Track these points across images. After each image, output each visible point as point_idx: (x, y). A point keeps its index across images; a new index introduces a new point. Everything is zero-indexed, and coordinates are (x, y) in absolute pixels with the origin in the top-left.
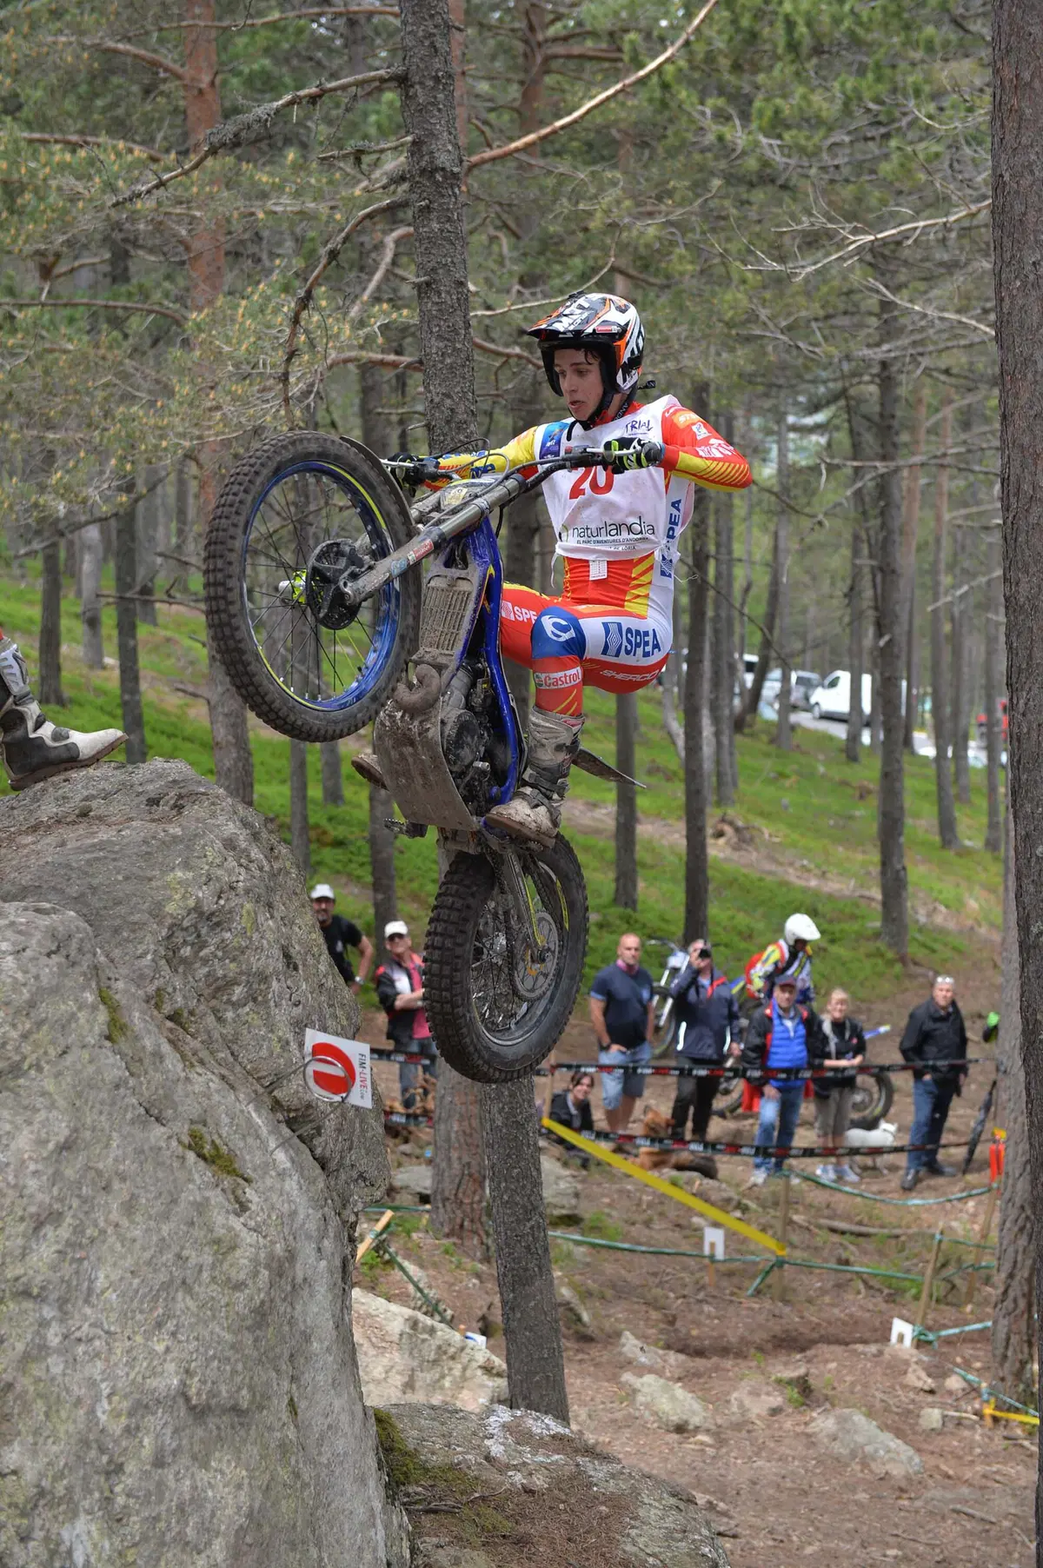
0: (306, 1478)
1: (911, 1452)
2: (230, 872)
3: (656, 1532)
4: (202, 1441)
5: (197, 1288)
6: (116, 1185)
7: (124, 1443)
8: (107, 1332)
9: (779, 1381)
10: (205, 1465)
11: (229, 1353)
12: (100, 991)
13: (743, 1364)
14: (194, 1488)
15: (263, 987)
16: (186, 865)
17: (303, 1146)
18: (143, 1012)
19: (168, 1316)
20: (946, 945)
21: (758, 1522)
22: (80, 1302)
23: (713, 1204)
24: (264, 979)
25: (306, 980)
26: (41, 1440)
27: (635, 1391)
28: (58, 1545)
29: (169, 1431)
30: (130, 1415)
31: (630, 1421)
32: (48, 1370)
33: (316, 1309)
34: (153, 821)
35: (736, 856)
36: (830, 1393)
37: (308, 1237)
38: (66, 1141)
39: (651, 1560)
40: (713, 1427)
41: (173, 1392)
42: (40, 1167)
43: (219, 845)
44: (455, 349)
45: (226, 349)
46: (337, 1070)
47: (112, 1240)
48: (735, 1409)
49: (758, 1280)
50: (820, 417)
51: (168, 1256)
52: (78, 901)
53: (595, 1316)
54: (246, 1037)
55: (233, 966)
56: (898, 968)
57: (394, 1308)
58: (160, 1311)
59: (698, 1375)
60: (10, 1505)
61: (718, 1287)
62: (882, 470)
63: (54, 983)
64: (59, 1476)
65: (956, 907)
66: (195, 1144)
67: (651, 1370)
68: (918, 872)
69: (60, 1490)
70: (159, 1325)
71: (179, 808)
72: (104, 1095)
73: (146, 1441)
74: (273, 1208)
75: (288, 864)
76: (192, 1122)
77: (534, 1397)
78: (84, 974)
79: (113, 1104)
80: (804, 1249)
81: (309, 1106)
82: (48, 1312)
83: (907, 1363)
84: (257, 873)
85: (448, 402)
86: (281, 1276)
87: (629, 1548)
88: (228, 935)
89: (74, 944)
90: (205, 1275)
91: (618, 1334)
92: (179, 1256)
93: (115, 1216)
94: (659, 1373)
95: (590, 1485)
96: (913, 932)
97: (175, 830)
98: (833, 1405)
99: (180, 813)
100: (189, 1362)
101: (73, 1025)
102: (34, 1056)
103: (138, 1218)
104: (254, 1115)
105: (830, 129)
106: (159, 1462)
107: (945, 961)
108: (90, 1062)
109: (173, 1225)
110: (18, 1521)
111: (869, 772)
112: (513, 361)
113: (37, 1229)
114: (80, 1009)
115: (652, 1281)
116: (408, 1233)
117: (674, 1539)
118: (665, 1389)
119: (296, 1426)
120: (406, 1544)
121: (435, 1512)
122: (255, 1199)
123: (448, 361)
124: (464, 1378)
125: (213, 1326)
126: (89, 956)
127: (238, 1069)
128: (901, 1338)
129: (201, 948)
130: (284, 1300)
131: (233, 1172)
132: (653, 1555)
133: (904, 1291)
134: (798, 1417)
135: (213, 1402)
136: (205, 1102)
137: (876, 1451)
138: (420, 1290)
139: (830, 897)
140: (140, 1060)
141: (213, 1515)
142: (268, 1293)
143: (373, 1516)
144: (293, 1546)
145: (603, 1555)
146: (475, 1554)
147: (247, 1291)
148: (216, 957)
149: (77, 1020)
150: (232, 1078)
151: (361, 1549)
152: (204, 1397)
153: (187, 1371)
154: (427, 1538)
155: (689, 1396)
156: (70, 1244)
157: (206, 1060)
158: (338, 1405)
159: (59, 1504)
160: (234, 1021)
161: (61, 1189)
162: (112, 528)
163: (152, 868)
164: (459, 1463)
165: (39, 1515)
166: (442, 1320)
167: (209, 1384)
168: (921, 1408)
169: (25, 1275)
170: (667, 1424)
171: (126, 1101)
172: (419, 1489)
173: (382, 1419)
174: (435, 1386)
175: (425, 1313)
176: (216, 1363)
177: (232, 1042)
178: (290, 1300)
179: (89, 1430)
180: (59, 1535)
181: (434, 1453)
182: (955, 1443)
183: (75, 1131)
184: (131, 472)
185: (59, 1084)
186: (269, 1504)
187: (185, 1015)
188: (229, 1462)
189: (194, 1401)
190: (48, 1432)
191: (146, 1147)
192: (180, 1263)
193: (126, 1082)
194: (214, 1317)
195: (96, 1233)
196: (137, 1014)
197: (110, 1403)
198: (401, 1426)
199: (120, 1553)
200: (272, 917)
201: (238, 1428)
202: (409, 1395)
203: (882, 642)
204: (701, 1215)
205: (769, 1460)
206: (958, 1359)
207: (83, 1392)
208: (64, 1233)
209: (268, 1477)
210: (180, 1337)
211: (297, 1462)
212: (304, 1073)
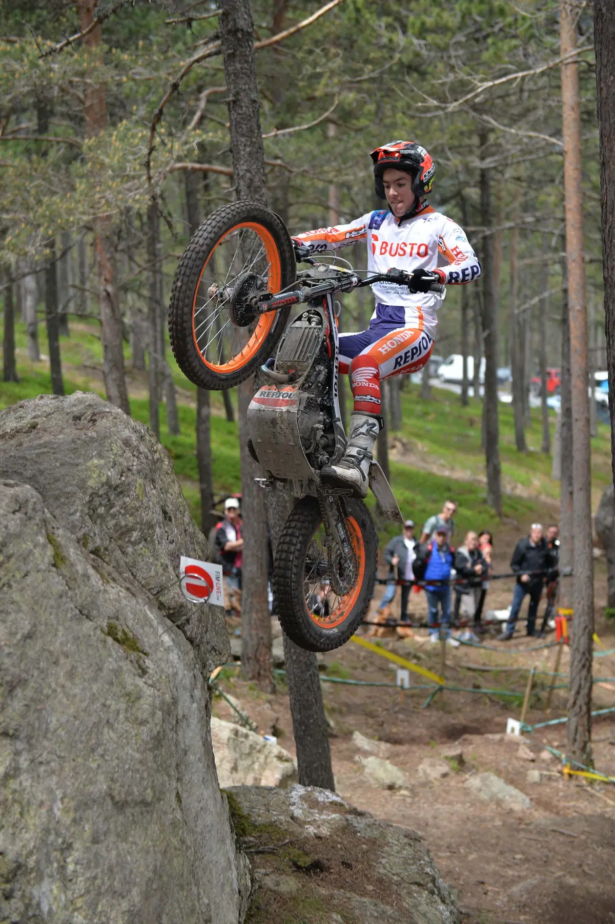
0: (189, 843)
1: (523, 795)
2: (127, 459)
3: (397, 860)
4: (122, 825)
5: (116, 725)
6: (62, 660)
7: (72, 830)
8: (59, 757)
9: (446, 758)
10: (125, 840)
11: (138, 766)
12: (48, 535)
13: (423, 748)
14: (119, 855)
15: (150, 532)
16: (100, 456)
17: (179, 632)
18: (76, 549)
19: (99, 744)
20: (523, 506)
22: (41, 738)
23: (401, 656)
24: (151, 526)
25: (177, 527)
26: (18, 830)
27: (364, 767)
28: (31, 900)
29: (101, 819)
30: (76, 810)
31: (361, 784)
32: (21, 783)
33: (190, 735)
34: (78, 429)
35: (402, 459)
36: (475, 763)
37: (185, 689)
38: (29, 633)
39: (395, 878)
40: (409, 786)
41: (103, 794)
42: (12, 650)
43: (120, 443)
44: (251, 142)
45: (107, 161)
46: (202, 583)
47: (61, 696)
48: (421, 774)
49: (429, 699)
51: (98, 705)
52: (32, 480)
53: (337, 723)
54: (141, 564)
55: (131, 519)
56: (497, 519)
57: (224, 723)
58: (93, 741)
59: (398, 755)
61: (405, 704)
63: (18, 530)
64: (31, 853)
65: (527, 484)
66: (111, 631)
67: (372, 754)
68: (505, 467)
69: (31, 863)
70: (93, 750)
71: (93, 421)
72: (52, 602)
73: (87, 827)
74: (162, 671)
75: (162, 455)
76: (109, 618)
77: (314, 776)
78: (37, 525)
79: (59, 607)
80: (453, 681)
81: (182, 606)
82: (20, 745)
83: (518, 744)
84: (144, 461)
85: (248, 175)
86: (169, 715)
87: (382, 871)
88: (127, 499)
89: (30, 506)
90: (121, 716)
91: (351, 733)
92: (104, 705)
93: (62, 680)
94: (377, 755)
95: (355, 832)
96: (505, 500)
97: (92, 434)
98: (477, 770)
99: (94, 424)
100: (113, 774)
101: (31, 558)
102: (6, 578)
103: (77, 681)
104: (148, 612)
105: (454, 34)
106: (95, 841)
107: (523, 514)
108: (43, 581)
109: (99, 685)
110: (3, 886)
111: (476, 411)
112: (277, 169)
113: (11, 691)
114: (35, 547)
115: (368, 701)
116: (228, 678)
117: (408, 864)
118: (382, 765)
119: (181, 810)
120: (248, 877)
121: (262, 852)
122: (152, 666)
123: (248, 149)
124: (266, 763)
125: (128, 749)
126: (40, 513)
127: (136, 584)
128: (513, 730)
129: (111, 508)
130: (172, 730)
131: (136, 649)
132: (397, 875)
133: (511, 703)
134: (459, 778)
135: (129, 799)
136: (117, 605)
137: (504, 796)
138: (237, 712)
139: (457, 481)
140: (75, 579)
141: (131, 872)
142: (162, 726)
143: (230, 862)
144: (182, 888)
145: (366, 876)
146: (288, 878)
147: (148, 726)
148: (120, 513)
149: (34, 554)
150: (133, 589)
151: (223, 884)
152: (123, 796)
153: (112, 780)
154: (259, 870)
155: (395, 768)
156: (33, 700)
157: (117, 578)
158: (207, 793)
159: (30, 873)
160: (133, 553)
161: (26, 664)
162: (43, 277)
163: (78, 458)
164: (275, 821)
165: (18, 881)
166: (251, 729)
167: (126, 787)
168: (527, 770)
169: (4, 721)
170: (383, 785)
171: (67, 606)
172: (252, 839)
173: (230, 797)
174: (249, 768)
175: (241, 725)
176: (130, 773)
177: (132, 567)
178: (175, 729)
179: (49, 822)
180: (31, 893)
181: (260, 816)
182: (548, 790)
183: (35, 626)
184: (53, 235)
185: (23, 596)
186: (166, 862)
187: (102, 550)
188: (140, 837)
189: (117, 798)
190: (22, 826)
191: (81, 635)
192: (105, 709)
193: (67, 594)
194: (128, 743)
195: (50, 692)
196: (72, 550)
197: (62, 803)
198: (239, 800)
199: (72, 902)
200: (155, 488)
201: (145, 814)
202: (234, 774)
203: (485, 334)
204: (394, 662)
205: (443, 804)
206: (545, 741)
207: (44, 797)
208: (29, 693)
209: (165, 844)
210: (107, 758)
211: (183, 833)
212: (180, 586)
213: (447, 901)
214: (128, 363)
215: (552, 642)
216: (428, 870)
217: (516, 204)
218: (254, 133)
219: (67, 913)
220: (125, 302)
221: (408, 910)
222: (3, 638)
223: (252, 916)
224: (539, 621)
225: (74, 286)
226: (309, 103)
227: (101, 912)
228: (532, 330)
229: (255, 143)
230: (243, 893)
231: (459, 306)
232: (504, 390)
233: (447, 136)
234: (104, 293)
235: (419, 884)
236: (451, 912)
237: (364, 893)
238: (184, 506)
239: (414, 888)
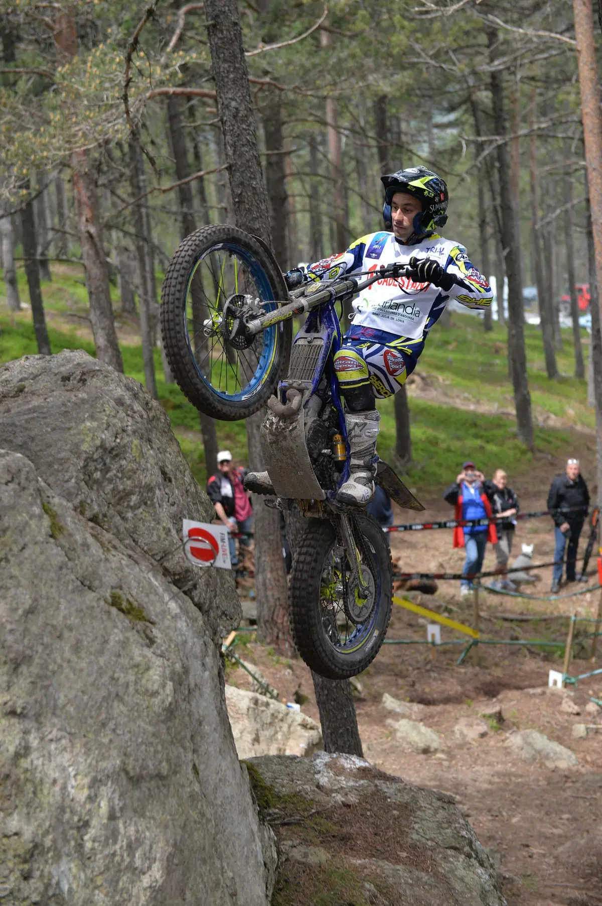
0: (208, 816)
1: (569, 752)
2: (122, 420)
3: (430, 825)
4: (139, 800)
5: (126, 698)
6: (66, 634)
7: (88, 807)
8: (70, 734)
9: (484, 716)
10: (143, 816)
11: (151, 739)
12: (43, 505)
13: (459, 707)
14: (137, 831)
15: (150, 495)
16: (92, 418)
17: (186, 598)
18: (73, 518)
19: (109, 719)
20: (557, 438)
21: (481, 805)
22: (49, 715)
23: (430, 610)
24: (150, 489)
25: (177, 488)
26: (32, 811)
27: (395, 731)
28: (50, 880)
29: (117, 795)
30: (90, 788)
31: (393, 750)
32: (32, 761)
33: (204, 704)
34: (67, 391)
35: (423, 394)
36: (515, 720)
37: (196, 657)
38: (30, 608)
39: (429, 843)
40: (445, 748)
41: (117, 770)
42: (14, 626)
43: (112, 403)
44: (235, 67)
45: (82, 89)
46: (206, 545)
47: (67, 671)
48: (458, 736)
49: (463, 655)
50: (452, 117)
51: (105, 679)
52: (21, 448)
53: (365, 686)
54: (142, 528)
55: (129, 482)
56: (529, 455)
57: (242, 692)
58: (104, 716)
59: (432, 716)
60: (15, 856)
61: (438, 661)
62: (500, 142)
63: (12, 502)
64: (47, 833)
65: (560, 413)
66: (115, 602)
67: (404, 716)
68: (536, 396)
69: (48, 842)
70: (104, 725)
71: (83, 381)
72: (52, 575)
73: (103, 804)
74: (171, 640)
75: (158, 412)
76: (112, 588)
77: (340, 743)
78: (32, 495)
79: (59, 579)
80: (488, 633)
81: (187, 571)
82: (29, 724)
83: (561, 697)
84: (139, 420)
86: (180, 684)
87: (415, 836)
88: (124, 462)
89: (23, 476)
90: (131, 689)
91: (380, 696)
92: (112, 678)
93: (67, 654)
94: (409, 718)
95: (385, 798)
96: (537, 432)
97: (82, 395)
98: (518, 728)
99: (84, 384)
100: (126, 748)
101: (28, 529)
102: (4, 552)
103: (83, 654)
104: (152, 579)
106: (112, 817)
107: (557, 448)
108: (41, 553)
109: (106, 658)
110: (21, 867)
111: (500, 336)
112: (265, 88)
113: (15, 669)
114: (31, 518)
115: (398, 660)
116: (245, 644)
117: (442, 828)
118: (415, 728)
119: (199, 782)
120: (274, 849)
121: (288, 824)
122: (159, 635)
123: (232, 76)
124: (289, 732)
125: (140, 722)
126: (34, 482)
127: (139, 550)
128: (555, 683)
129: (107, 473)
130: (184, 700)
131: (142, 618)
132: (432, 840)
133: (553, 653)
134: (499, 737)
135: (144, 772)
136: (120, 574)
137: (548, 754)
138: (256, 679)
139: (482, 415)
140: (74, 549)
141: (151, 848)
142: (174, 697)
143: (253, 834)
144: (204, 861)
145: (398, 842)
146: (316, 849)
147: (159, 697)
148: (117, 477)
149: (30, 526)
150: (136, 556)
151: (247, 857)
152: (138, 770)
153: (125, 754)
154: (285, 843)
155: (429, 730)
156: (39, 676)
157: (118, 546)
158: (224, 765)
159: (48, 852)
160: (133, 519)
161: (30, 640)
162: (18, 219)
163: (70, 421)
164: (300, 791)
165: (35, 861)
166: (272, 697)
167: (141, 761)
168: (572, 725)
169: (11, 700)
170: (417, 749)
171: (67, 577)
172: (277, 811)
173: (251, 768)
174: (272, 738)
175: (261, 694)
176: (143, 747)
177: (133, 532)
178: (188, 699)
179: (63, 800)
180: (50, 873)
181: (284, 786)
182: (595, 744)
183: (36, 600)
184: (27, 175)
185: (21, 570)
186: (186, 836)
187: (101, 516)
188: (158, 811)
189: (132, 774)
190: (35, 805)
191: (84, 607)
192: (114, 682)
193: (66, 565)
194: (139, 716)
195: (56, 668)
196: (69, 519)
197: (76, 780)
198: (261, 771)
199: (92, 880)
200: (152, 448)
201: (162, 788)
202: (256, 746)
203: (505, 253)
204: (424, 617)
205: (482, 766)
206: (591, 692)
207: (57, 775)
208: (35, 669)
209: (184, 817)
210: (118, 732)
211: (202, 806)
212: (184, 549)
213: (486, 865)
214: (116, 305)
215: (594, 585)
216: (464, 833)
217: (532, 105)
218: (236, 58)
219: (88, 891)
220: (109, 241)
221: (444, 876)
222: (4, 614)
223: (281, 890)
224: (579, 565)
225: (53, 229)
226: (297, 10)
227: (122, 889)
228: (557, 243)
229: (238, 68)
230: (269, 865)
231: (475, 224)
232: (531, 312)
233: (450, 39)
234: (86, 235)
235: (455, 849)
236: (491, 876)
237: (398, 860)
238: (184, 465)
239: (449, 852)
